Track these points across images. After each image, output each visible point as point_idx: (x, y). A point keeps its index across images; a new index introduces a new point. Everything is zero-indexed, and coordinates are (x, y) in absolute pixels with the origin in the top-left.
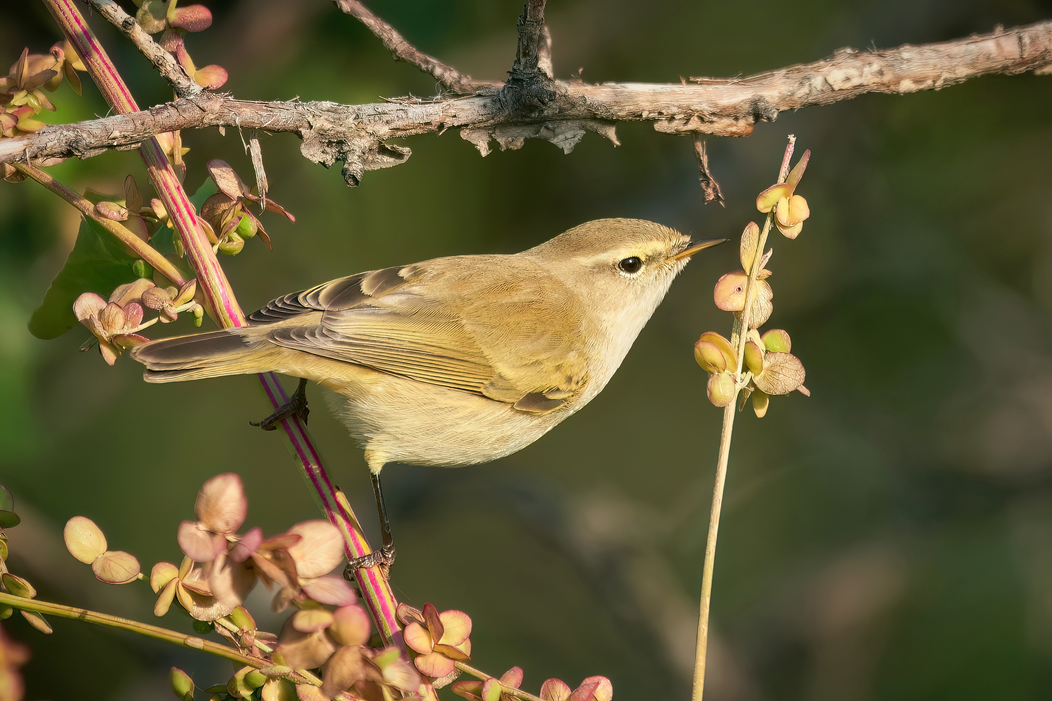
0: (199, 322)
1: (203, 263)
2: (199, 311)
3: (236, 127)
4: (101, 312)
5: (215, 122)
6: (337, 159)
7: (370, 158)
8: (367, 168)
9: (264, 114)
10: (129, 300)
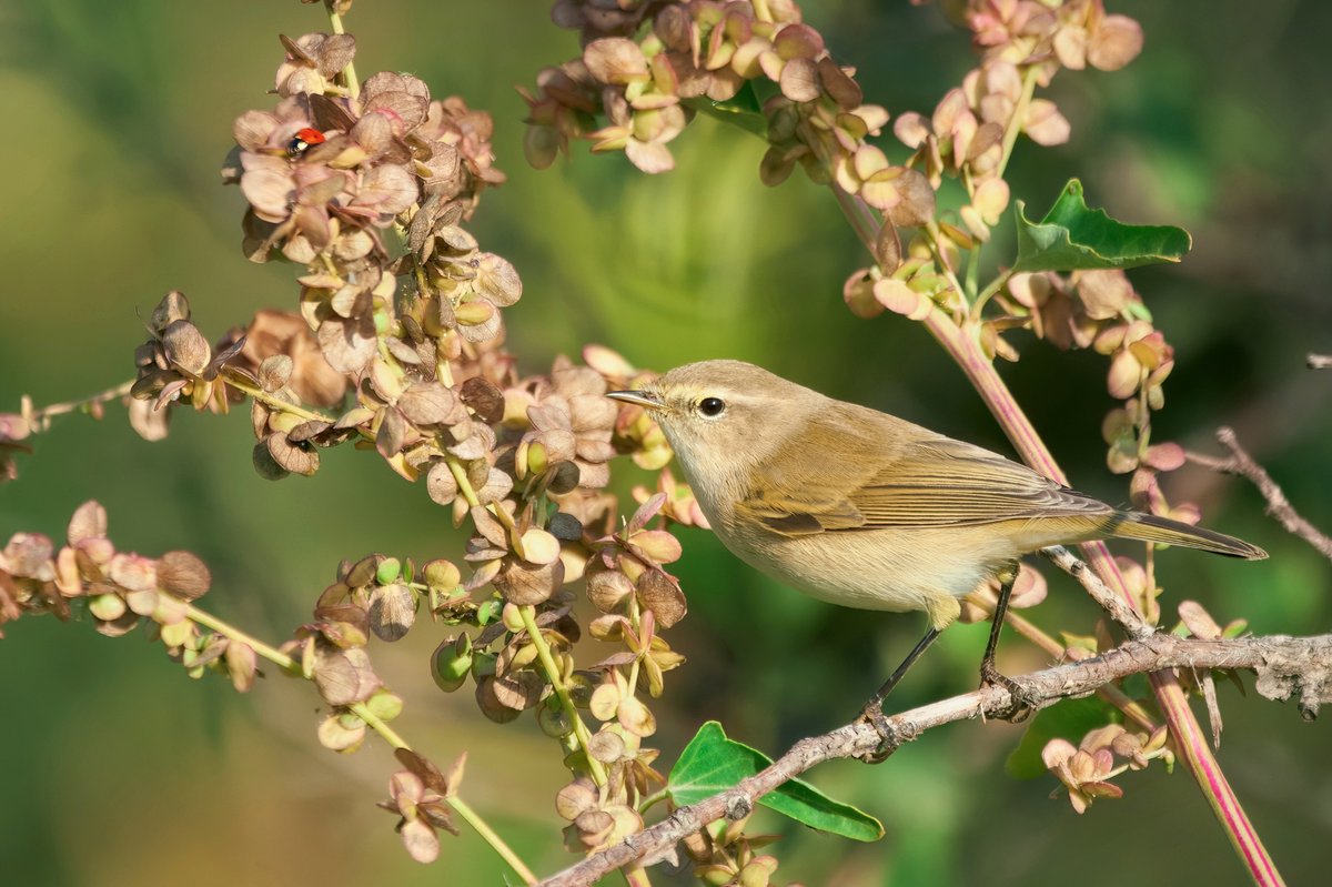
0: (1171, 769)
1: (1173, 708)
2: (1170, 757)
3: (1190, 668)
4: (1070, 760)
5: (1168, 664)
6: (1293, 694)
7: (1326, 690)
8: (1323, 700)
9: (1218, 653)
10: (1099, 746)
